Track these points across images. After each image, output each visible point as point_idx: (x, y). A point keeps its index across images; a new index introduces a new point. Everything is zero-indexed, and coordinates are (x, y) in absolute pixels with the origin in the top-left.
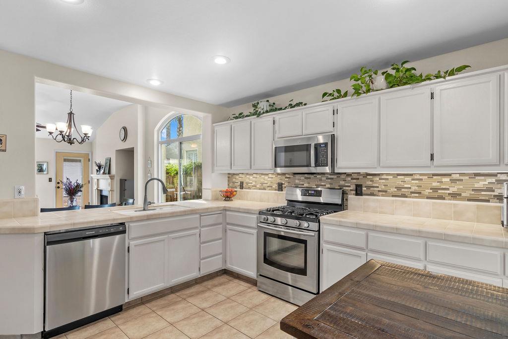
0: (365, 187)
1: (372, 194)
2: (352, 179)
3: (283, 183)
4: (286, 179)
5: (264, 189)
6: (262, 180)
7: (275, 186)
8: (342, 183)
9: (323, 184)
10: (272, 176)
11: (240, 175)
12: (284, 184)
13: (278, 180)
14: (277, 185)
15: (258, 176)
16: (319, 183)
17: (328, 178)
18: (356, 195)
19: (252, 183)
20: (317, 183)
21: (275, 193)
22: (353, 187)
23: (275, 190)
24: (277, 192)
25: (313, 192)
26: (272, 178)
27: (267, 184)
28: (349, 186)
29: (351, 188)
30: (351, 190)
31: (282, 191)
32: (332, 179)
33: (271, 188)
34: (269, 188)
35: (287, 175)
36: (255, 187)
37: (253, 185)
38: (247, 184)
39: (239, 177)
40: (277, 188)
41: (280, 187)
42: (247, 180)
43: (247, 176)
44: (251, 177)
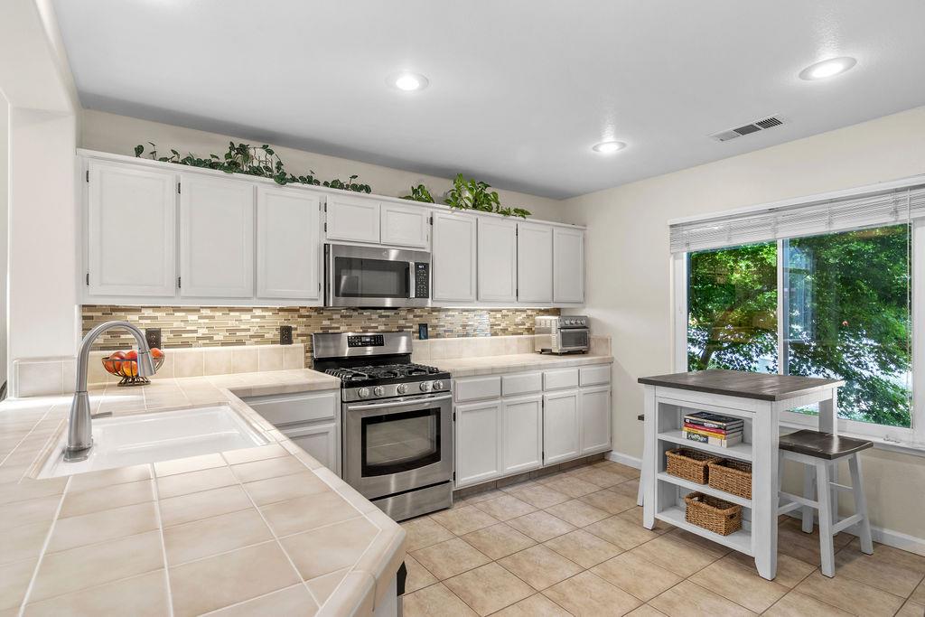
0: (431, 326)
1: (437, 336)
2: (414, 316)
3: (294, 326)
4: (299, 320)
5: (240, 342)
6: (233, 324)
7: (273, 334)
8: (402, 322)
9: (373, 325)
10: (264, 314)
11: (147, 313)
12: (296, 329)
13: (281, 321)
14: (277, 332)
15: (218, 314)
16: (368, 324)
17: (381, 316)
18: (420, 338)
20: (363, 324)
21: (274, 349)
22: (416, 328)
23: (273, 342)
24: (279, 345)
25: (368, 340)
26: (264, 317)
27: (248, 330)
28: (411, 327)
29: (413, 330)
30: (413, 332)
31: (290, 342)
32: (388, 316)
33: (260, 338)
34: (256, 340)
35: (303, 312)
36: (207, 341)
37: (200, 335)
38: (177, 333)
39: (140, 318)
40: (278, 338)
41: (286, 336)
42: (177, 325)
43: (177, 314)
44: (193, 317)
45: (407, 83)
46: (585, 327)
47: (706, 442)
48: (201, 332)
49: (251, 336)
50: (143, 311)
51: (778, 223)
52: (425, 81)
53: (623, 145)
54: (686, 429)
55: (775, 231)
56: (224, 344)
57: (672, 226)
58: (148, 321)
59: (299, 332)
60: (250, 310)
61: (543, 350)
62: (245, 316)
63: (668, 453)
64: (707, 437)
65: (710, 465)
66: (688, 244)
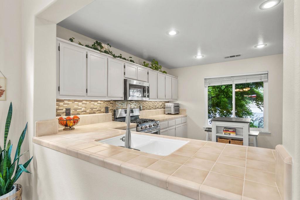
1: (144, 110)
2: (139, 103)
3: (109, 107)
4: (110, 104)
6: (92, 106)
7: (103, 110)
10: (101, 102)
11: (66, 102)
13: (105, 105)
14: (104, 109)
15: (88, 102)
18: (140, 110)
19: (81, 109)
21: (104, 115)
23: (103, 113)
24: (105, 113)
26: (101, 104)
27: (96, 108)
31: (108, 112)
33: (100, 111)
34: (98, 112)
35: (111, 102)
36: (85, 113)
37: (83, 110)
38: (76, 109)
39: (64, 104)
40: (105, 111)
41: (107, 110)
42: (76, 106)
43: (75, 102)
44: (80, 104)
45: (173, 33)
46: (178, 106)
47: (230, 135)
48: (83, 109)
49: (98, 111)
50: (65, 101)
51: (234, 80)
52: (178, 32)
53: (203, 56)
54: (224, 132)
55: (233, 82)
56: (90, 113)
57: (205, 79)
58: (66, 105)
59: (110, 109)
60: (97, 101)
61: (168, 113)
62: (96, 103)
63: (218, 139)
64: (230, 134)
65: (230, 140)
66: (210, 84)
